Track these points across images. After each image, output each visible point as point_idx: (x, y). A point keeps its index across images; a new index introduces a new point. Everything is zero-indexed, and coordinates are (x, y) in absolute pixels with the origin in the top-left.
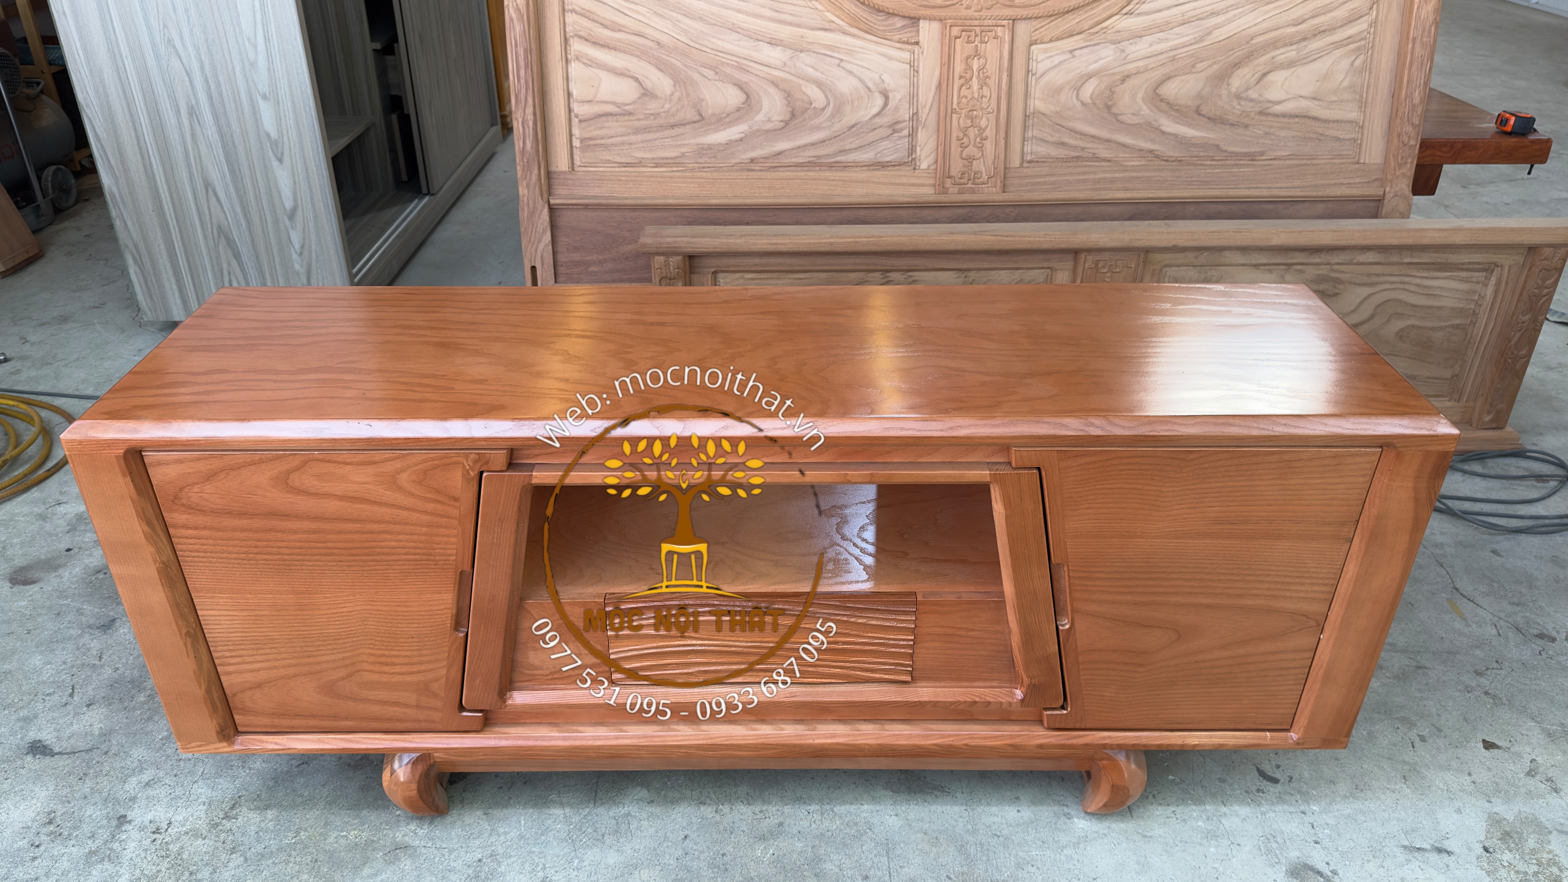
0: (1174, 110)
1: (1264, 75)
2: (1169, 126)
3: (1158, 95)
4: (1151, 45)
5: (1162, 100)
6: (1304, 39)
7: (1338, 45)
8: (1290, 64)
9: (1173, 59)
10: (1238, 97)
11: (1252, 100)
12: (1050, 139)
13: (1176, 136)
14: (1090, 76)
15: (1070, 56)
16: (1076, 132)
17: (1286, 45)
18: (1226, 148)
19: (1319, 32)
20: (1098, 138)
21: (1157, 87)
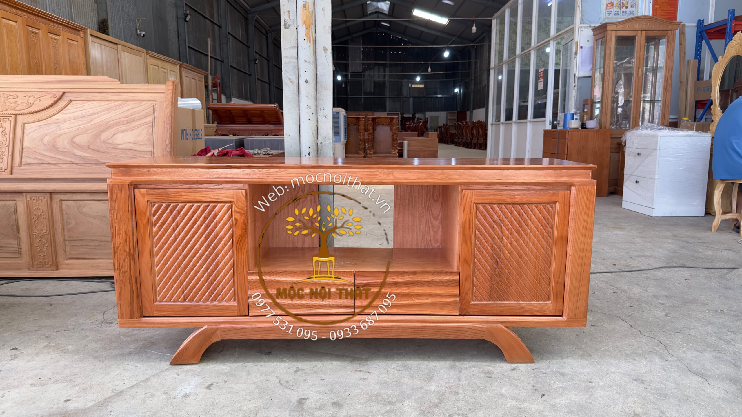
0: (79, 147)
1: (114, 135)
2: (77, 152)
3: (73, 141)
4: (70, 124)
5: (74, 143)
6: (129, 123)
7: (142, 125)
8: (124, 131)
9: (79, 129)
10: (104, 142)
11: (110, 144)
12: (31, 156)
13: (80, 156)
14: (46, 135)
15: (39, 128)
16: (41, 154)
17: (122, 125)
18: (100, 161)
19: (134, 120)
20: (50, 156)
21: (73, 139)
